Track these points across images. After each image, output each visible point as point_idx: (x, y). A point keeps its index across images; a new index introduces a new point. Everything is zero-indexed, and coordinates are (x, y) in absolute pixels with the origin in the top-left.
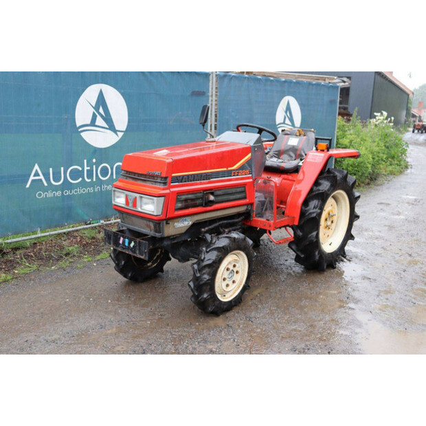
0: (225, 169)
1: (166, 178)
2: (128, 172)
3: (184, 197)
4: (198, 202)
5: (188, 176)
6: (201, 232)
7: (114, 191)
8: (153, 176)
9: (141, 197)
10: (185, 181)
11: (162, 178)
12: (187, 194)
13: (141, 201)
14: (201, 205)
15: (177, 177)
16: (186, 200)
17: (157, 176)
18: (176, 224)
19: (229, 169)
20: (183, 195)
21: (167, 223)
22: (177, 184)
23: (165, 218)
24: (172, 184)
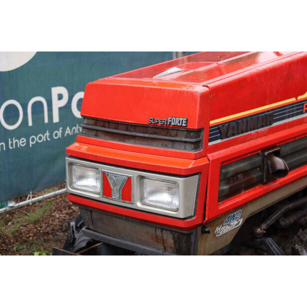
0: (293, 99)
1: (199, 131)
2: (97, 121)
3: (232, 169)
4: (255, 175)
5: (236, 121)
6: (254, 236)
7: (71, 164)
8: (166, 129)
9: (142, 177)
10: (234, 135)
11: (189, 131)
12: (238, 162)
13: (142, 185)
14: (261, 182)
15: (218, 127)
16: (236, 175)
17: (177, 128)
18: (218, 229)
19: (300, 98)
20: (230, 165)
21: (203, 232)
22: (219, 141)
23: (200, 222)
24: (210, 144)
